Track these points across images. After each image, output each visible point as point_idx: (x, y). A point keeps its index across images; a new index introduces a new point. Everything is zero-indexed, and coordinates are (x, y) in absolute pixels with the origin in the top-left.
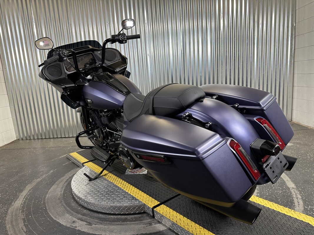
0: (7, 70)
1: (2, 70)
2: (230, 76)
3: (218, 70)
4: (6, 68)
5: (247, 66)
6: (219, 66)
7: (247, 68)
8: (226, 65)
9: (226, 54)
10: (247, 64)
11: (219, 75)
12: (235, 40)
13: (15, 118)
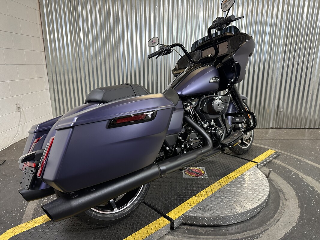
0: (49, 52)
1: (44, 51)
2: (287, 72)
3: (274, 64)
4: (48, 50)
5: (308, 63)
6: (276, 61)
7: (307, 65)
8: (284, 60)
9: (286, 47)
10: (308, 60)
11: (275, 71)
12: (298, 32)
13: (53, 101)
